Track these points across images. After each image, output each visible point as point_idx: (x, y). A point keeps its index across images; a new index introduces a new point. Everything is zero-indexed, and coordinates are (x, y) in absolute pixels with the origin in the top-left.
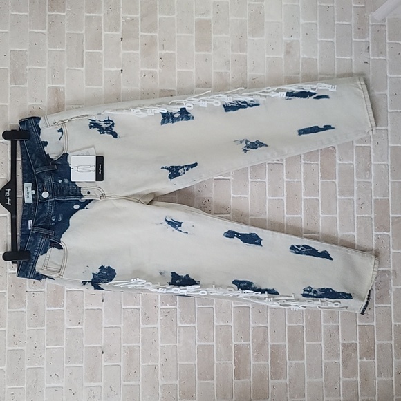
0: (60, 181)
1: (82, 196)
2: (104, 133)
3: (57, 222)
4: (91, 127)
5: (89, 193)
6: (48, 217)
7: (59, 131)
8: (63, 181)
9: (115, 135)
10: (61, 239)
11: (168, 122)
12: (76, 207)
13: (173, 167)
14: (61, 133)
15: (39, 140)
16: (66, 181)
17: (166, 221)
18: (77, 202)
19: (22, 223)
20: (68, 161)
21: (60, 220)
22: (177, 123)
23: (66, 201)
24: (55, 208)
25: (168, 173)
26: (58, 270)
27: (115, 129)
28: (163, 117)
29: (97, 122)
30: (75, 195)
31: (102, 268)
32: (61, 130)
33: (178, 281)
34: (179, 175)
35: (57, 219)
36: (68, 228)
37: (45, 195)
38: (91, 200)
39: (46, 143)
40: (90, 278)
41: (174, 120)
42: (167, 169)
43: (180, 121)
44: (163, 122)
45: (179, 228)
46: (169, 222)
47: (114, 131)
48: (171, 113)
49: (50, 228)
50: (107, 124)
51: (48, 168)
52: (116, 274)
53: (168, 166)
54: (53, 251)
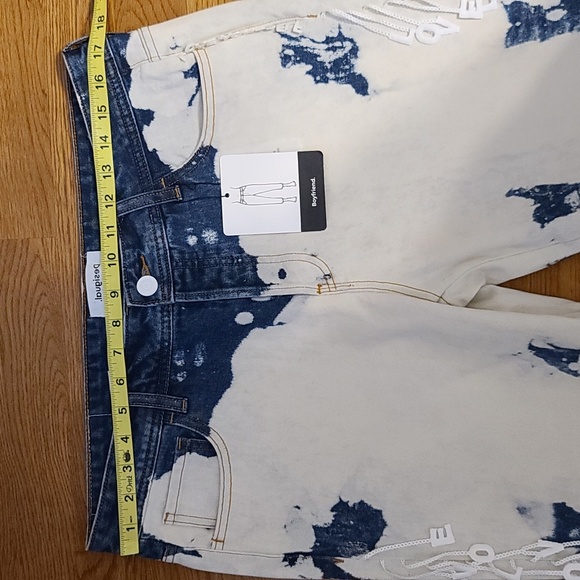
0: (192, 240)
1: (261, 285)
2: (326, 80)
3: (190, 367)
4: (285, 59)
5: (282, 274)
6: (163, 356)
7: (187, 74)
8: (201, 241)
9: (361, 85)
10: (212, 423)
11: (527, 37)
12: (244, 318)
13: (543, 188)
14: (193, 82)
15: (127, 104)
16: (210, 236)
17: (531, 347)
18: (247, 304)
19: (90, 381)
20: (216, 172)
21: (200, 361)
22: (557, 41)
23: (214, 303)
24: (179, 324)
25: (529, 206)
26: (210, 523)
27: (360, 66)
28: (513, 19)
29: (304, 43)
30: (241, 283)
31: (341, 508)
32: (194, 72)
33: (574, 533)
34: (567, 210)
35: (190, 359)
36: (228, 385)
37: (147, 286)
38: (288, 298)
39: (147, 116)
40: (308, 543)
41: (548, 29)
42: (527, 195)
43: (567, 34)
44: (513, 37)
45: (572, 366)
46: (539, 352)
47: (358, 70)
48: (538, 8)
49: (174, 389)
50: (334, 49)
51: (155, 198)
52: (384, 525)
53: (528, 186)
54: (189, 464)
